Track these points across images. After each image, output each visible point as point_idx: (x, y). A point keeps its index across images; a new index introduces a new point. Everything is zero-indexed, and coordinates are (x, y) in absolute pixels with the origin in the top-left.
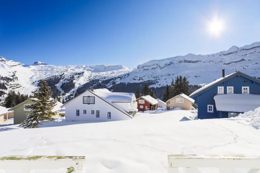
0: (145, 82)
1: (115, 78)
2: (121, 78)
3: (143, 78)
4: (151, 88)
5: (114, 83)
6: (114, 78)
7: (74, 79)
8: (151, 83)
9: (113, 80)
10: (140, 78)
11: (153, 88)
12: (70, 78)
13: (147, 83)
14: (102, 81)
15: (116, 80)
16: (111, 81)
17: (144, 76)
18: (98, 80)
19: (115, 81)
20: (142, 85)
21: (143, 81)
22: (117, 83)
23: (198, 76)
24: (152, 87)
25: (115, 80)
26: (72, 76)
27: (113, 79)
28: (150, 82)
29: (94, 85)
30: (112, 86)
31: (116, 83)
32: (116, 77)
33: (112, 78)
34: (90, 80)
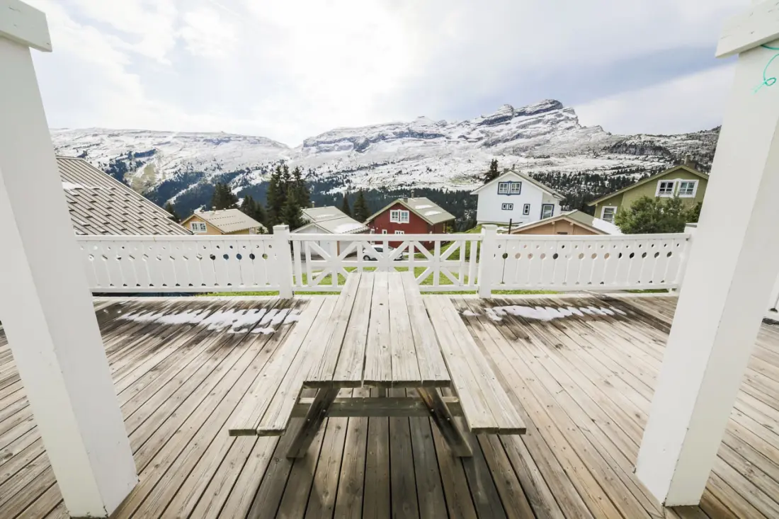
0: (322, 182)
1: (248, 169)
2: (264, 169)
3: (316, 172)
4: (334, 194)
5: (245, 182)
6: (244, 169)
7: (127, 171)
8: (333, 183)
9: (241, 175)
10: (310, 170)
11: (338, 195)
12: (111, 165)
13: (326, 182)
14: (213, 176)
15: (251, 175)
16: (237, 178)
17: (320, 167)
18: (200, 175)
19: (248, 178)
20: (313, 187)
21: (317, 179)
22: (253, 183)
23: (433, 170)
24: (338, 193)
25: (247, 174)
26: (117, 161)
27: (242, 172)
28: (333, 181)
29: (192, 186)
30: (239, 189)
31: (250, 182)
32: (250, 168)
33: (239, 170)
34: (176, 173)
